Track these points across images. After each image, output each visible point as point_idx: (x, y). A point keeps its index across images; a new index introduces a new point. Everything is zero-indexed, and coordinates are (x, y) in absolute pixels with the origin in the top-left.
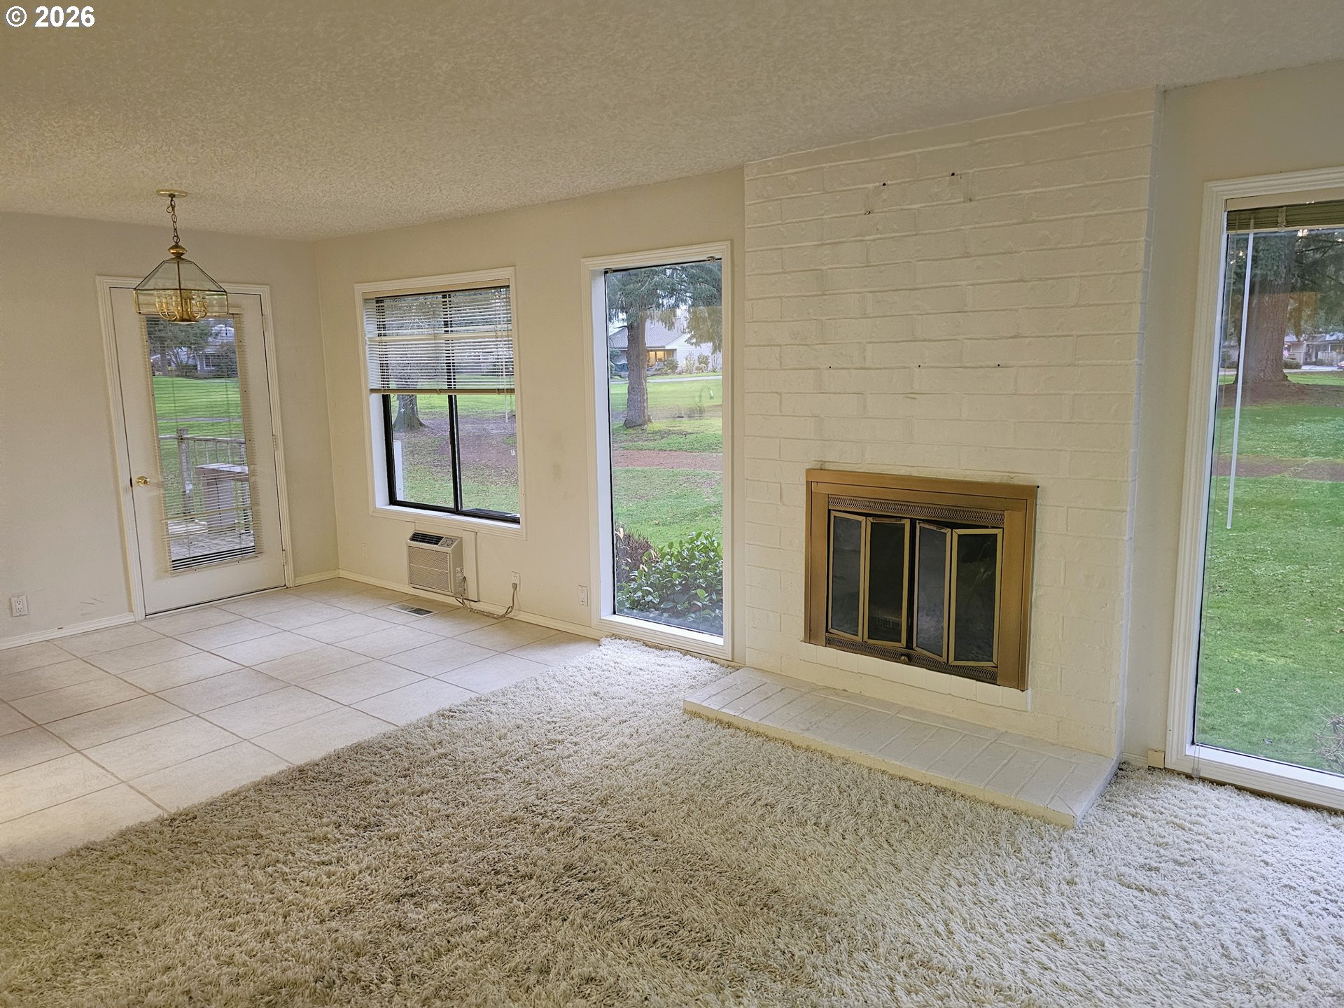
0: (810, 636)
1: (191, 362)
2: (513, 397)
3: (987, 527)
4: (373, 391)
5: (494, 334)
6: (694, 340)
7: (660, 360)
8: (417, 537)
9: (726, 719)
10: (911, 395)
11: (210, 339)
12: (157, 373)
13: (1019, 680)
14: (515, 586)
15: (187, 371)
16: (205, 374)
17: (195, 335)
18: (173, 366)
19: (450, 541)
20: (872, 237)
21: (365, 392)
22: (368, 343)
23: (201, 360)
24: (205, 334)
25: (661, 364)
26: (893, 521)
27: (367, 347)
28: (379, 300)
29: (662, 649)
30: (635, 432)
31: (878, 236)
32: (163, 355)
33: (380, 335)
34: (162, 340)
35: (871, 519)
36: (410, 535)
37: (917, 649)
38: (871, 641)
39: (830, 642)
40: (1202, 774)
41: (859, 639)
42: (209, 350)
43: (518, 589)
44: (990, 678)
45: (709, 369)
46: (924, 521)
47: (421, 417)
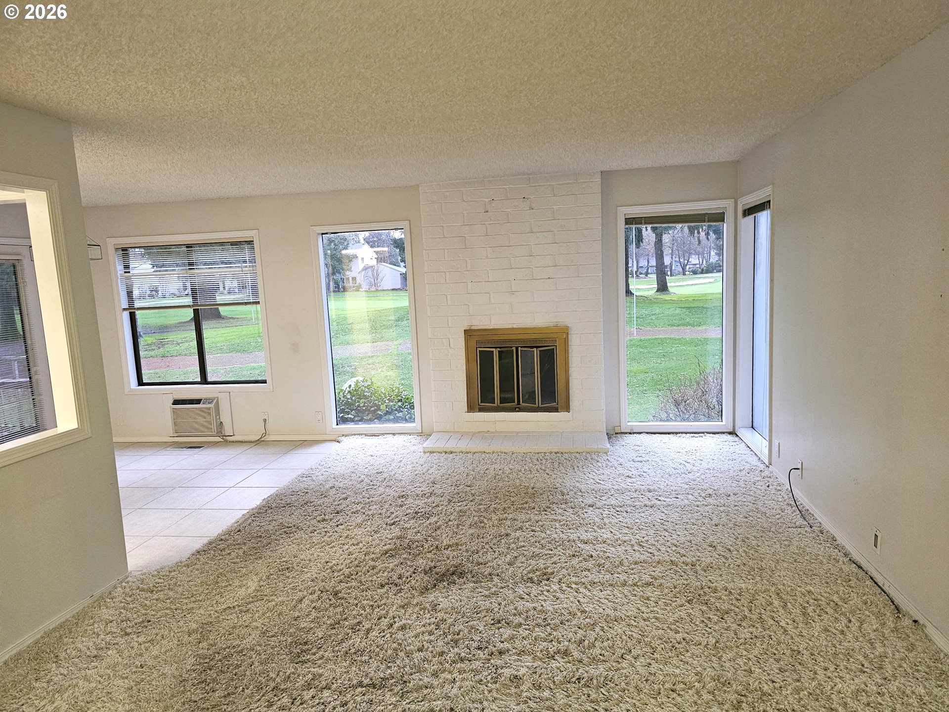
0: (471, 408)
2: (258, 306)
3: (549, 346)
4: (124, 309)
5: (241, 269)
8: (176, 402)
9: (448, 450)
10: (512, 292)
13: (567, 409)
14: (265, 420)
19: (209, 401)
20: (489, 223)
21: (118, 310)
22: (120, 278)
26: (509, 349)
27: (119, 280)
28: (125, 250)
29: (378, 436)
31: (492, 222)
33: (125, 272)
35: (499, 349)
36: (172, 402)
37: (523, 404)
38: (502, 405)
39: (481, 410)
40: (634, 431)
41: (496, 405)
43: (267, 422)
44: (556, 410)
46: (521, 347)
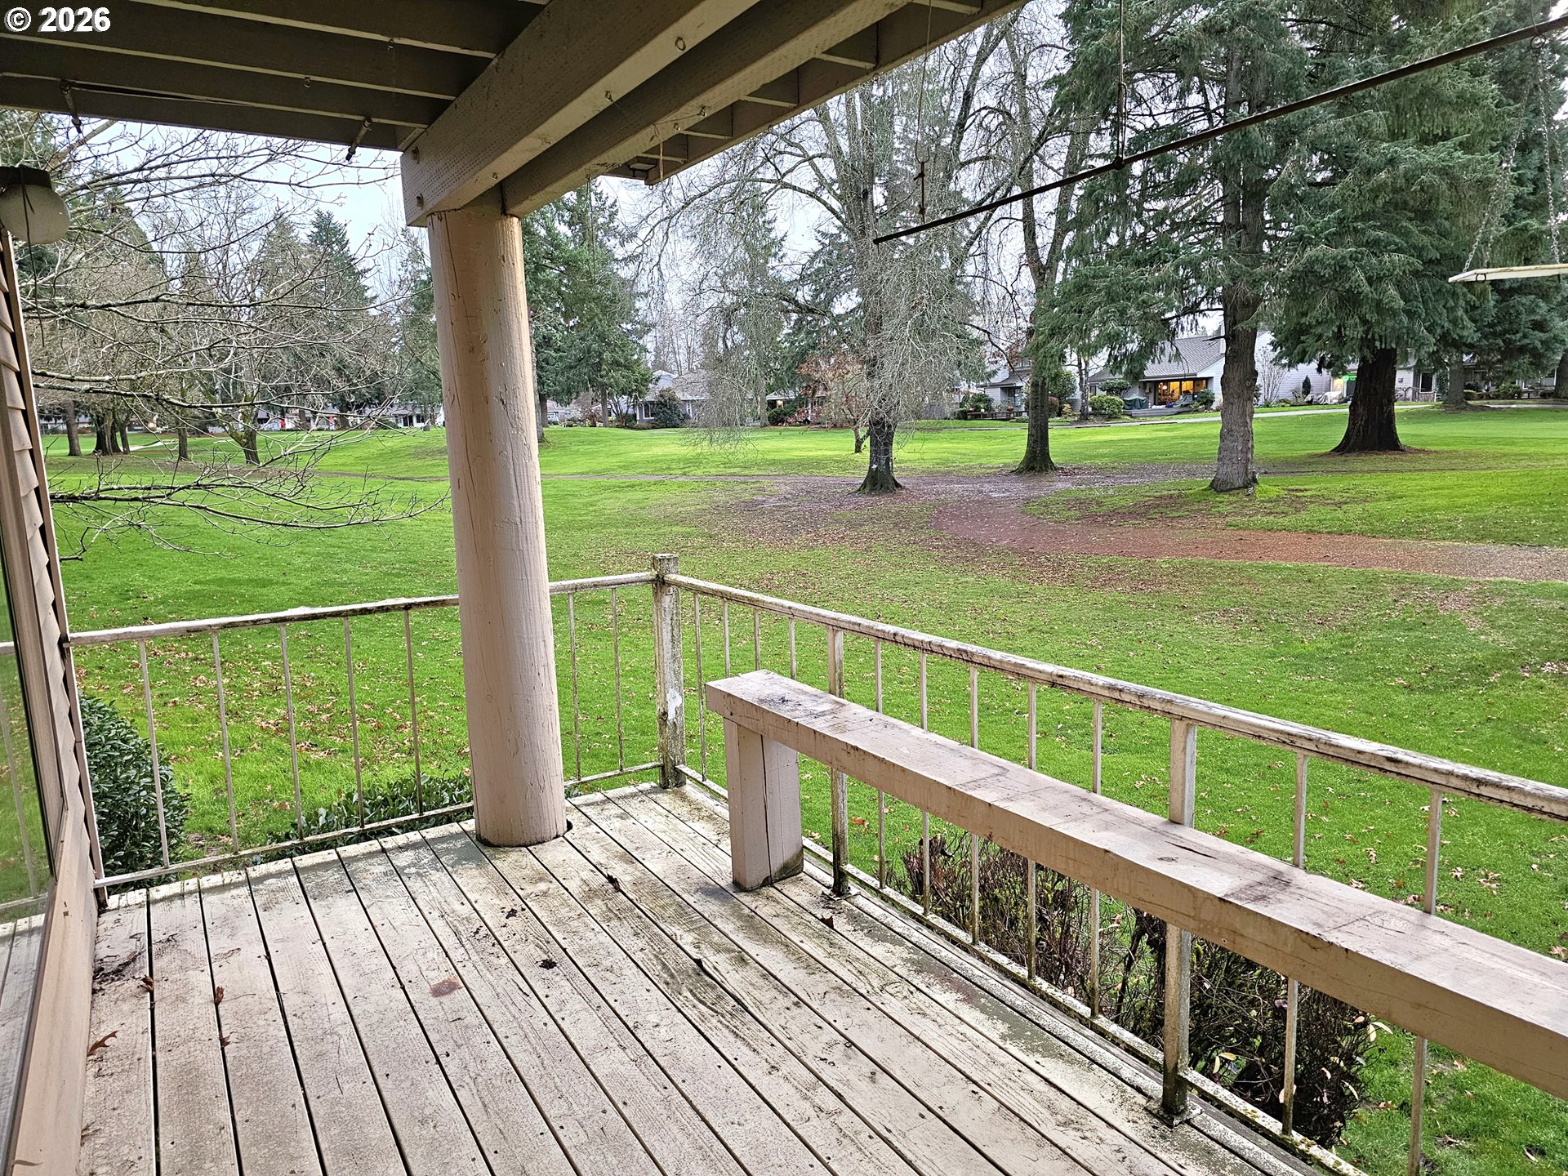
1: (631, 411)
6: (1284, 361)
7: (1187, 392)
11: (650, 386)
12: (598, 424)
15: (627, 421)
16: (644, 425)
17: (636, 381)
18: (613, 417)
23: (640, 409)
24: (645, 380)
25: (1190, 398)
30: (1235, 499)
32: (604, 403)
34: (603, 386)
42: (649, 398)
45: (1260, 403)
47: (895, 475)
